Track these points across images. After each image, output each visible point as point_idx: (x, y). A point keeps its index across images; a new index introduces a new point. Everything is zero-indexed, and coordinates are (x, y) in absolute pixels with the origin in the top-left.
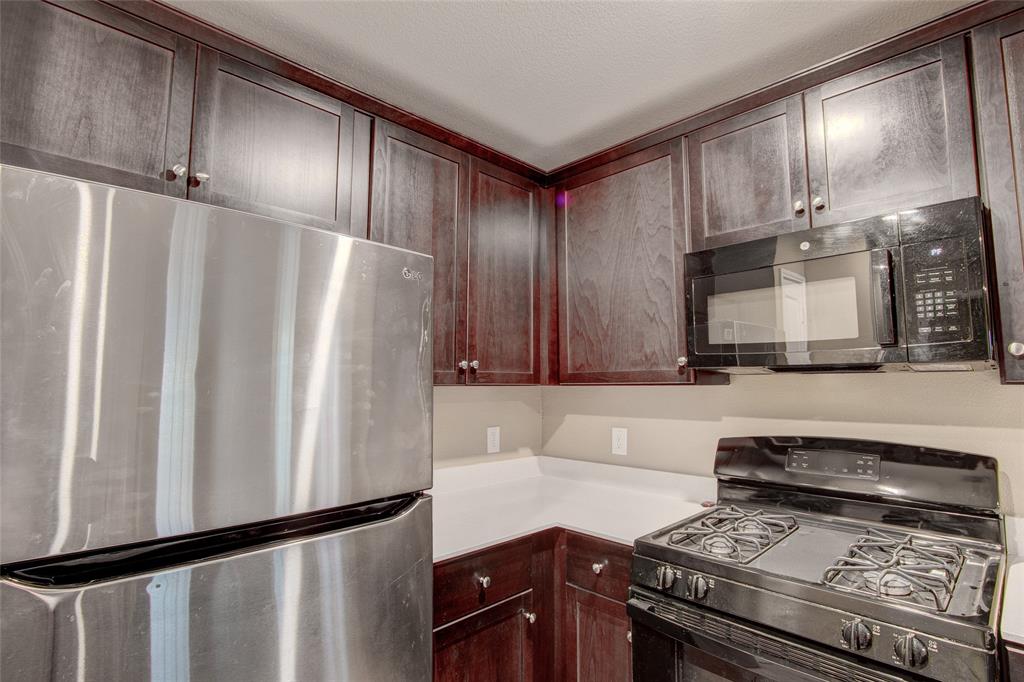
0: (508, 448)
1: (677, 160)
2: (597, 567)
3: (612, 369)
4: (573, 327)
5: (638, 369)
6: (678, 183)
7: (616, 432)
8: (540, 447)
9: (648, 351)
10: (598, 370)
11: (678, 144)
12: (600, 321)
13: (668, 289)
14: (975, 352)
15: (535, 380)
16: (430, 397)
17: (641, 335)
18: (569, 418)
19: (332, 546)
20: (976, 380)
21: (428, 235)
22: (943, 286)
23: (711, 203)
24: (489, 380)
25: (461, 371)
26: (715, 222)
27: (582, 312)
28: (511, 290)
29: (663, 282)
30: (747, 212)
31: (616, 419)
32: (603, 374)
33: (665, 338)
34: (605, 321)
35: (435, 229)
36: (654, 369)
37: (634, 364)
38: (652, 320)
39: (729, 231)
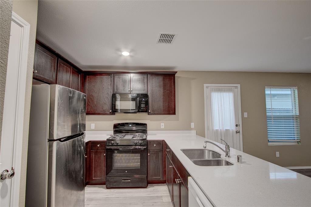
1: (111, 77)
2: (98, 146)
3: (96, 112)
4: (88, 103)
5: (102, 112)
6: (111, 81)
7: (92, 124)
9: (104, 109)
10: (93, 112)
11: (112, 75)
12: (94, 103)
13: (108, 99)
14: (146, 112)
17: (103, 106)
20: (145, 114)
22: (144, 104)
23: (117, 86)
26: (117, 89)
27: (90, 101)
29: (108, 98)
30: (122, 89)
31: (92, 122)
32: (94, 113)
33: (107, 107)
36: (105, 112)
37: (101, 111)
38: (105, 104)
39: (119, 91)
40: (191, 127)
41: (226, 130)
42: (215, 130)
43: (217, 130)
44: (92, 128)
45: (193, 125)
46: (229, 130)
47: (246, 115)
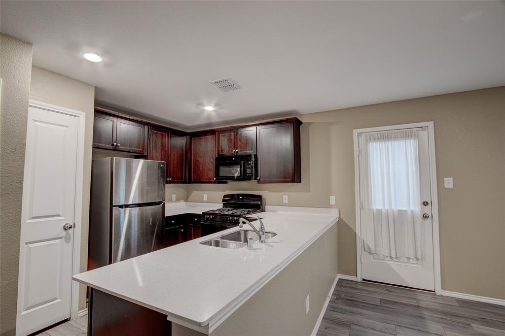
0: (178, 200)
1: (216, 136)
2: (196, 219)
3: (202, 180)
5: (207, 180)
6: (216, 142)
7: (204, 195)
8: (186, 200)
9: (209, 176)
10: (199, 180)
11: (216, 133)
13: (213, 164)
15: (184, 183)
16: (164, 186)
17: (208, 173)
18: (194, 192)
19: (136, 211)
21: (160, 151)
22: (250, 168)
23: (221, 147)
24: (174, 183)
25: (167, 181)
26: (222, 151)
28: (179, 161)
29: (212, 162)
30: (227, 150)
31: (204, 192)
33: (211, 174)
34: (201, 169)
35: (162, 149)
36: (210, 180)
38: (210, 170)
39: (224, 153)
40: (330, 203)
41: (400, 211)
42: (375, 210)
43: (379, 211)
44: (204, 200)
45: (333, 200)
46: (406, 211)
47: (449, 183)
